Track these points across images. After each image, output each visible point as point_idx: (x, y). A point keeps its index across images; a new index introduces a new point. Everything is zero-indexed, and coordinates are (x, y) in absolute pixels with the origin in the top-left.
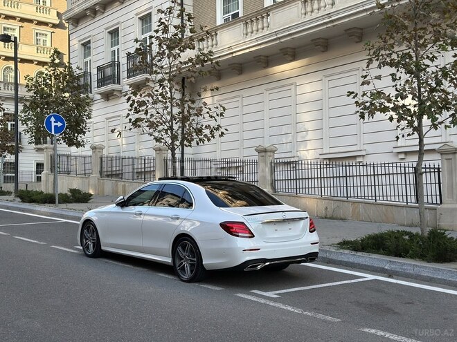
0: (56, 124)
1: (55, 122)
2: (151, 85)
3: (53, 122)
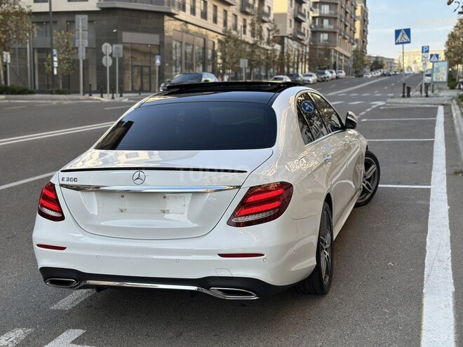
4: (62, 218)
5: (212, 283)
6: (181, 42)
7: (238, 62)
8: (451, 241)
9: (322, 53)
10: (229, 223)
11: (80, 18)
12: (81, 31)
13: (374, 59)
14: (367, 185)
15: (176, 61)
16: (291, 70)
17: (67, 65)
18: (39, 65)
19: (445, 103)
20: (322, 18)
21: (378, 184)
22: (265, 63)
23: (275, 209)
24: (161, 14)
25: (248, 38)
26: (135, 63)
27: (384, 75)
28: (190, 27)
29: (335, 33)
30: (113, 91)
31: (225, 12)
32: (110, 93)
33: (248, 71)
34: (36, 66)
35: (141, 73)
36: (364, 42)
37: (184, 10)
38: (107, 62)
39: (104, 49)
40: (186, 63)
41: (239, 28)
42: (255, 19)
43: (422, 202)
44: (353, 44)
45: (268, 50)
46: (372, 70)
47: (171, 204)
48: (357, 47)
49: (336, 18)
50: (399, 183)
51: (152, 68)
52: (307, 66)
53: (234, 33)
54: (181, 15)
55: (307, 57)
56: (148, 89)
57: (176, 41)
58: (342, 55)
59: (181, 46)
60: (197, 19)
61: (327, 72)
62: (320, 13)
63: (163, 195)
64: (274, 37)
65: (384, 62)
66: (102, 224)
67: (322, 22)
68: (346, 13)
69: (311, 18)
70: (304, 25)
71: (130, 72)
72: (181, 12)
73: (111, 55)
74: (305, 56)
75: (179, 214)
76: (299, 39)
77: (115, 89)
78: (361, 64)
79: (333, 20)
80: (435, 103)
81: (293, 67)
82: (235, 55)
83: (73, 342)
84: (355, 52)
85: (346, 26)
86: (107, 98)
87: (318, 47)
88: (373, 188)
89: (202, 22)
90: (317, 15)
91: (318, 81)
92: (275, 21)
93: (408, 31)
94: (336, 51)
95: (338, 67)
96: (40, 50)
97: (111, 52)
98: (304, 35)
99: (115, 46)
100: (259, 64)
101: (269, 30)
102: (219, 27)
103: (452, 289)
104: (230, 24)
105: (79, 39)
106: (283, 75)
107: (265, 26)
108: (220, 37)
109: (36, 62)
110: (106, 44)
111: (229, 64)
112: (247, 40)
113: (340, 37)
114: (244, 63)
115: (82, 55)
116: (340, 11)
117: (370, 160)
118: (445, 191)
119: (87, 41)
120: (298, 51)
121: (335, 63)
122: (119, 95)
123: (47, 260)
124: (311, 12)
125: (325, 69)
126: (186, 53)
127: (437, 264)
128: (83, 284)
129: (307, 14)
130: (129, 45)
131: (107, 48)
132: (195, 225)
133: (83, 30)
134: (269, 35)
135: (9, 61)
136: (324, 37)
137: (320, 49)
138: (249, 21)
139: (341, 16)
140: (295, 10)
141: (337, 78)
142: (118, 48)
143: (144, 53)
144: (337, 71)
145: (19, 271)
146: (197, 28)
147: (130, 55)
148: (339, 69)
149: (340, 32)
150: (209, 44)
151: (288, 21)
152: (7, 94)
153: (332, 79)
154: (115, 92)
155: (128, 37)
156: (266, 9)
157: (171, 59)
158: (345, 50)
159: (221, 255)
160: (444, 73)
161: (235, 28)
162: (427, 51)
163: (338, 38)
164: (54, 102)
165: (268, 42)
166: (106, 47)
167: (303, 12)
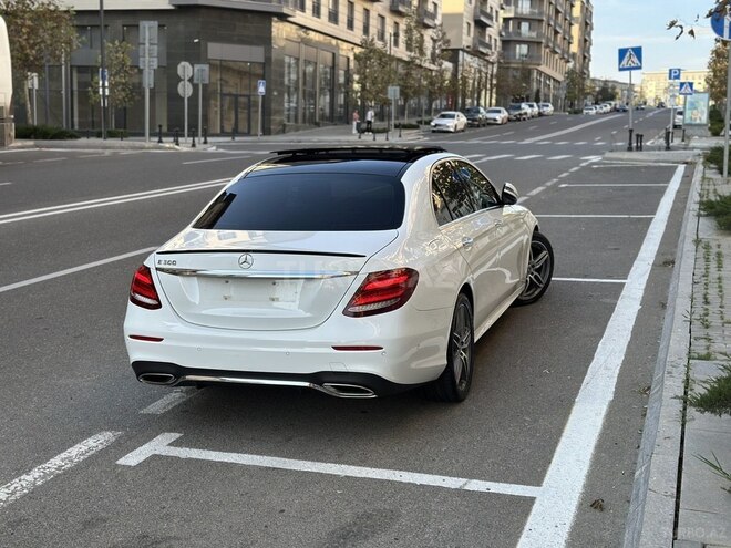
4: (159, 306)
5: (326, 379)
6: (297, 59)
7: (384, 91)
8: (628, 347)
9: (518, 75)
10: (345, 312)
11: (147, 26)
12: (147, 45)
13: (601, 84)
14: (536, 277)
15: (289, 87)
16: (469, 101)
17: (123, 94)
18: (79, 91)
19: (689, 160)
20: (519, 20)
21: (550, 276)
22: (427, 92)
23: (397, 297)
24: (268, 16)
25: (401, 52)
26: (226, 90)
27: (615, 110)
28: (312, 35)
29: (539, 43)
30: (193, 134)
31: (367, 11)
32: (189, 136)
33: (401, 102)
34: (76, 93)
35: (236, 105)
36: (586, 58)
37: (303, 8)
38: (185, 90)
39: (180, 72)
40: (304, 91)
41: (387, 36)
42: (413, 24)
43: (608, 301)
44: (568, 61)
45: (431, 70)
46: (596, 103)
47: (280, 291)
48: (575, 66)
49: (541, 21)
50: (585, 277)
51: (252, 98)
52: (494, 96)
53: (379, 44)
54: (299, 17)
55: (494, 82)
56: (246, 131)
57: (290, 56)
58: (550, 78)
59: (297, 64)
60: (323, 23)
61: (523, 105)
62: (516, 13)
63: (273, 281)
64: (443, 50)
65: (618, 90)
66: (203, 312)
67: (519, 27)
68: (557, 12)
69: (501, 21)
70: (489, 31)
71: (219, 103)
72: (298, 12)
73: (191, 80)
74: (491, 80)
75: (289, 302)
76: (482, 53)
77: (197, 131)
78: (579, 92)
79: (537, 23)
80: (675, 160)
81: (472, 97)
82: (379, 79)
83: (170, 445)
84: (570, 73)
85: (556, 33)
86: (184, 145)
87: (512, 65)
88: (544, 282)
89: (330, 28)
90: (512, 15)
91: (509, 120)
92: (444, 26)
93: (638, 51)
94: (540, 73)
95: (542, 98)
96: (82, 69)
97: (191, 75)
98: (489, 46)
99: (197, 67)
100: (417, 92)
101: (435, 41)
102: (357, 35)
103: (611, 397)
104: (373, 31)
105: (144, 57)
106: (456, 110)
107: (428, 34)
108: (358, 50)
109: (75, 87)
110: (183, 63)
111: (370, 93)
112: (398, 55)
113: (548, 50)
114: (393, 92)
115: (148, 81)
116: (548, 10)
117: (539, 243)
118: (643, 287)
119: (156, 59)
120: (480, 71)
121: (538, 91)
122: (203, 140)
123: (139, 353)
124: (501, 12)
125: (522, 100)
126: (305, 74)
127: (602, 371)
128: (181, 380)
129: (494, 14)
130: (218, 62)
131: (185, 69)
132: (308, 315)
133: (151, 44)
134: (434, 48)
135: (36, 87)
136: (522, 50)
137: (514, 69)
138: (403, 27)
139: (549, 18)
140: (476, 7)
141: (540, 114)
142: (203, 70)
143: (241, 73)
144: (541, 103)
145: (96, 374)
146: (322, 37)
147: (219, 77)
148: (545, 101)
149: (548, 42)
150: (342, 62)
151: (465, 26)
152: (36, 138)
153: (533, 117)
154: (197, 136)
155: (216, 50)
156: (430, 7)
157: (282, 83)
158: (554, 69)
159: (336, 348)
160: (703, 112)
161: (382, 37)
162: (678, 77)
163: (544, 51)
164: (107, 152)
165: (434, 59)
166: (184, 67)
167: (488, 11)
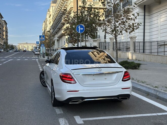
0: (81, 29)
1: (80, 28)
2: (131, 10)
3: (79, 28)
10: (122, 81)
23: (129, 77)
44: (3, 40)
65: (14, 47)
83: (81, 118)
128: (83, 101)
159: (122, 89)
160: (44, 51)
